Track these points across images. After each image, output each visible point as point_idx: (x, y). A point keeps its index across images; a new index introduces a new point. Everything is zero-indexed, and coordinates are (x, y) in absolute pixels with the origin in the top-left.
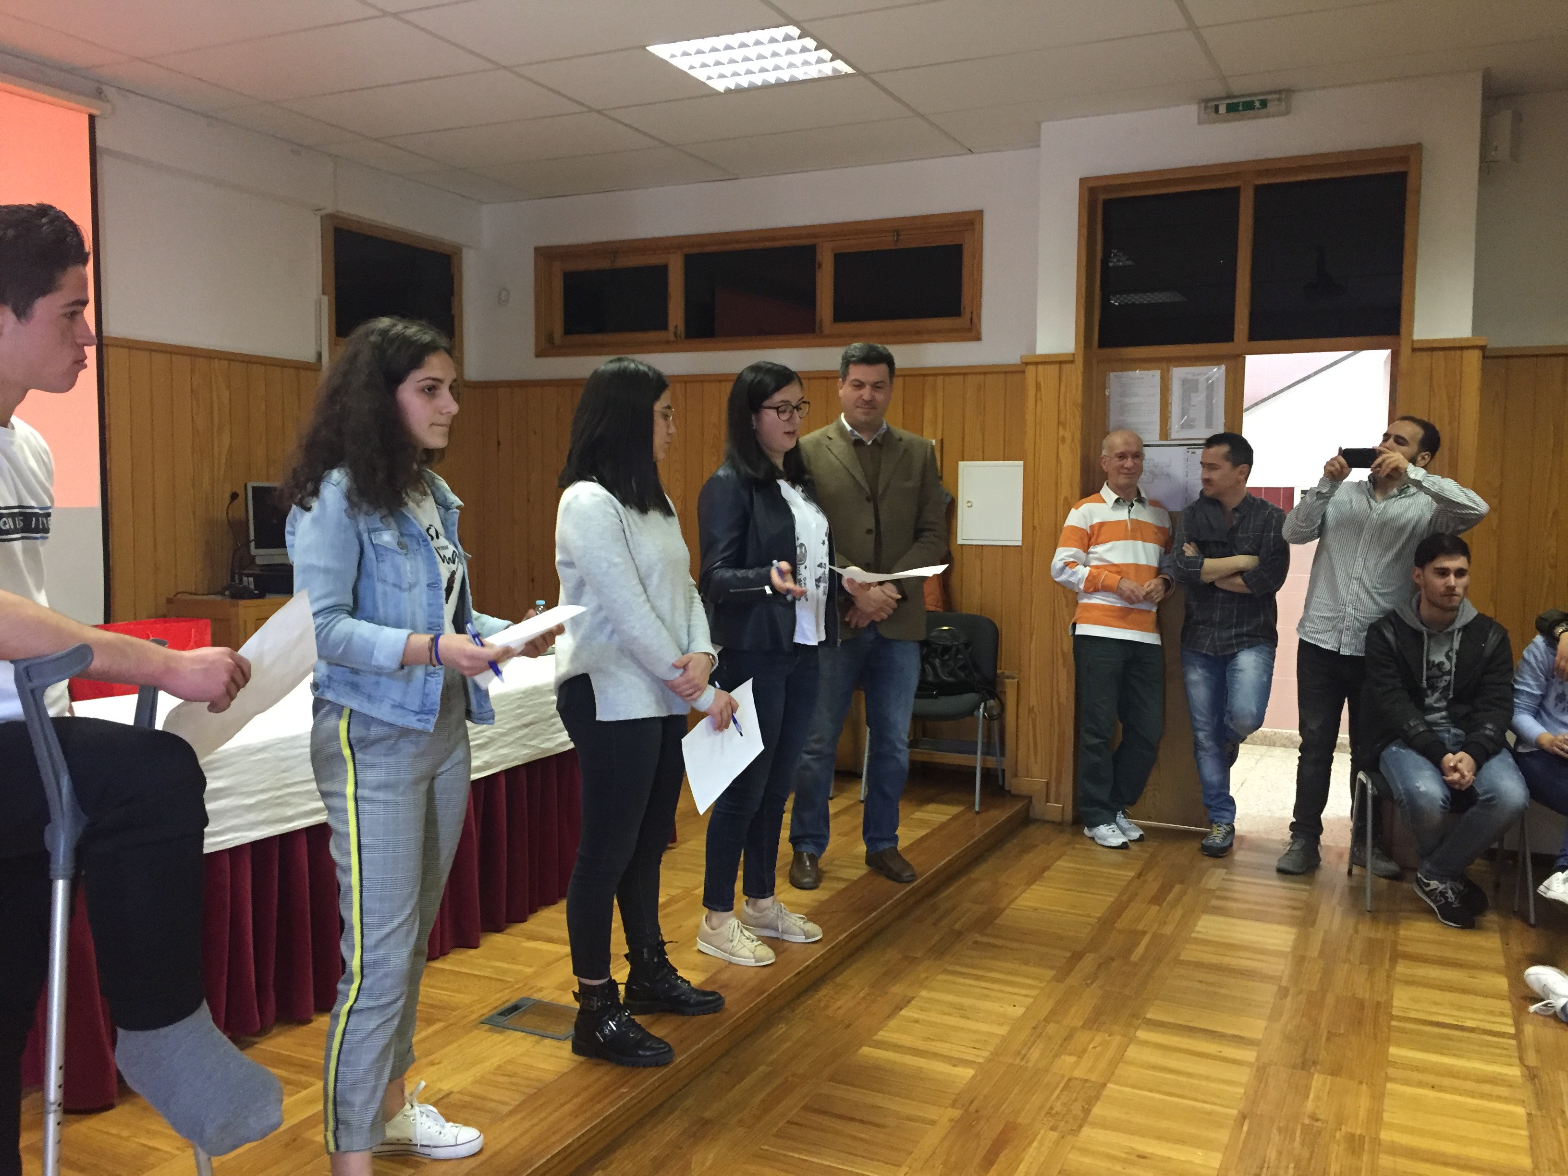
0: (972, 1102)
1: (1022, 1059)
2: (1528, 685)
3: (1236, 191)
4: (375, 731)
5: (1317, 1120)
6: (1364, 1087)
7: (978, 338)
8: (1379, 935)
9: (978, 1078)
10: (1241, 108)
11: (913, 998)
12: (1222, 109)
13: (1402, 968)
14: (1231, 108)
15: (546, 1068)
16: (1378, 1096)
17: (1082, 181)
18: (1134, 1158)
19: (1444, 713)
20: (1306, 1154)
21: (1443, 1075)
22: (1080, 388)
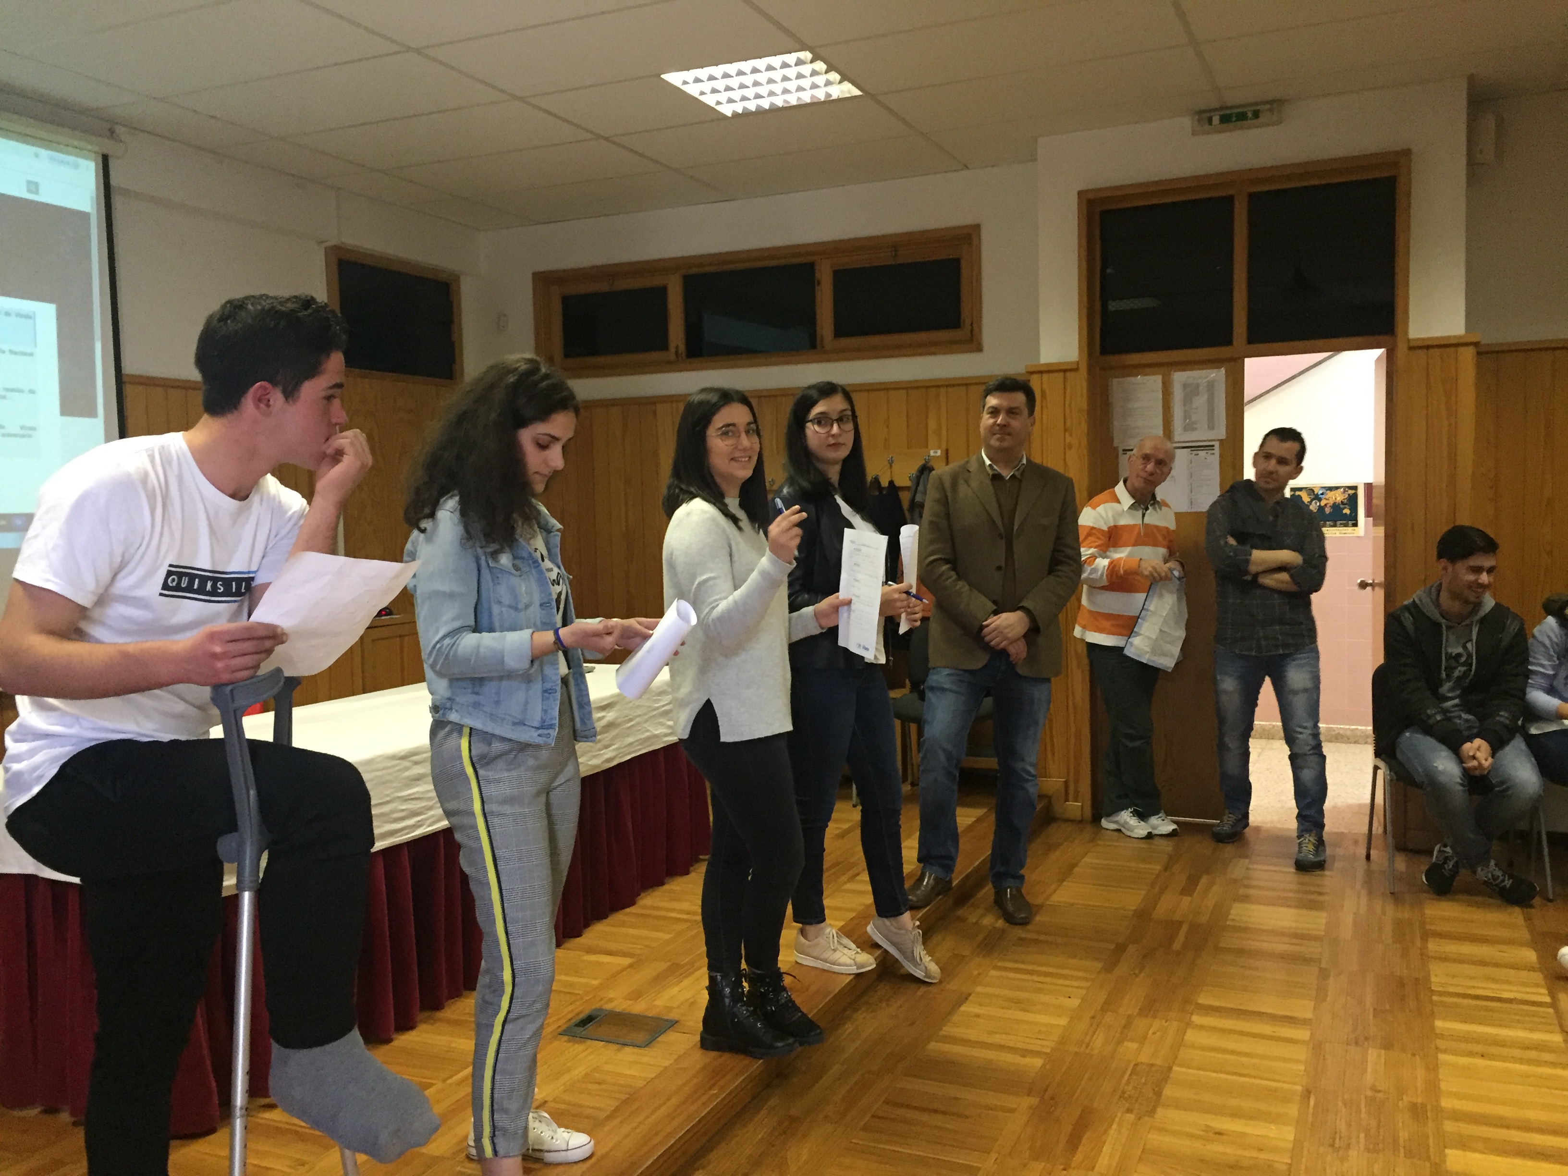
0: (1046, 1090)
1: (1087, 1047)
2: (1542, 666)
3: (1230, 199)
4: (497, 747)
5: (1380, 1091)
6: (1418, 1058)
7: (979, 349)
8: (1406, 915)
9: (1048, 1067)
10: (1234, 119)
11: (970, 995)
12: (1216, 120)
13: (1433, 946)
14: (1225, 119)
15: (636, 1074)
16: (1433, 1067)
17: (1080, 193)
18: (1211, 1134)
19: (1457, 701)
20: (1374, 1123)
21: (1490, 1044)
22: (1085, 395)
